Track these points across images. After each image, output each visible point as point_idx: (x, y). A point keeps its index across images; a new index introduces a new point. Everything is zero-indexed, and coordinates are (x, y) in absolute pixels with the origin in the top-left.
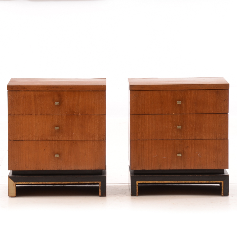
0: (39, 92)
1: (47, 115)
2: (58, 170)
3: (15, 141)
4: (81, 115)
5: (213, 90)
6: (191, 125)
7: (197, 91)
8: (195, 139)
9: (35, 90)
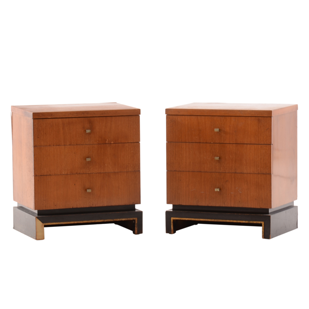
0: (68, 119)
1: (77, 145)
2: (90, 206)
3: (43, 176)
4: (114, 143)
5: (254, 118)
6: (231, 157)
7: (237, 117)
8: (235, 173)
9: (64, 117)
